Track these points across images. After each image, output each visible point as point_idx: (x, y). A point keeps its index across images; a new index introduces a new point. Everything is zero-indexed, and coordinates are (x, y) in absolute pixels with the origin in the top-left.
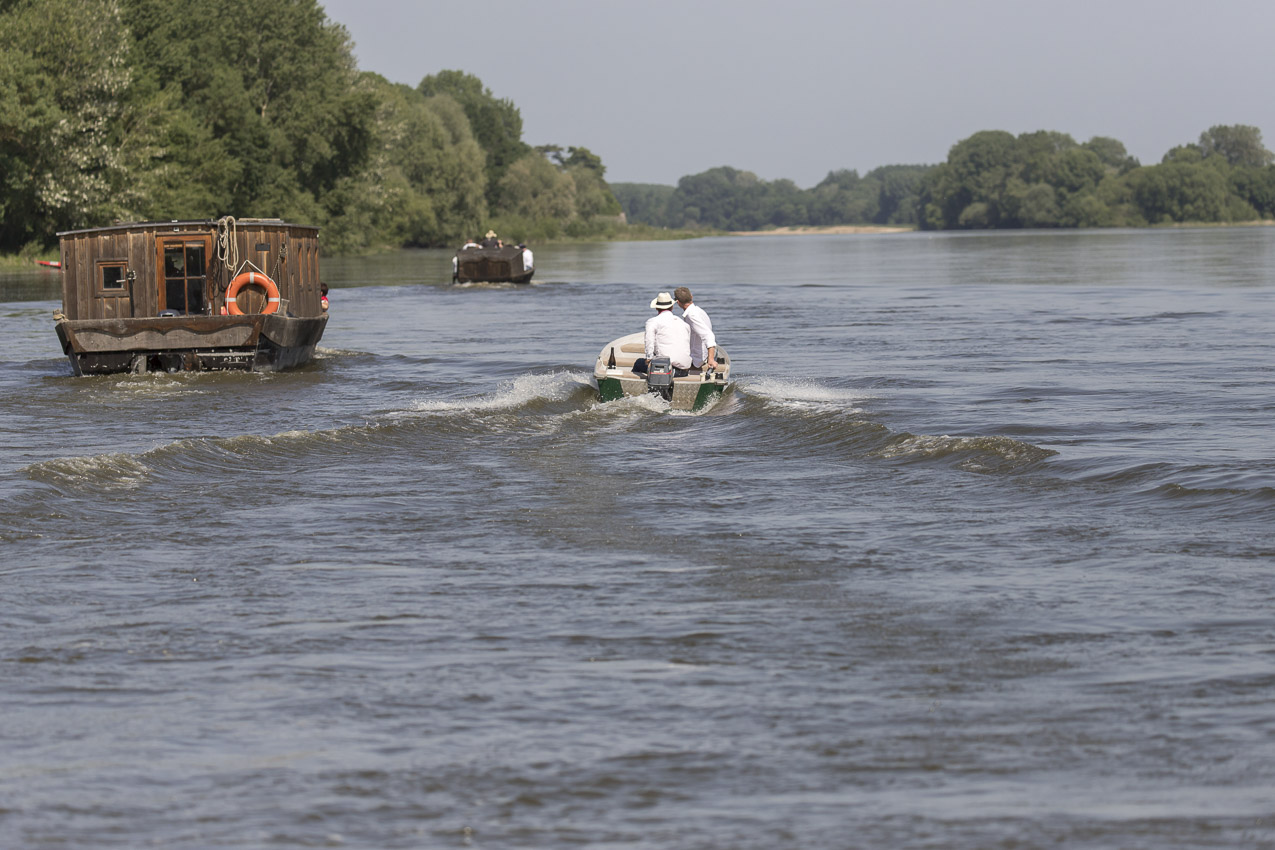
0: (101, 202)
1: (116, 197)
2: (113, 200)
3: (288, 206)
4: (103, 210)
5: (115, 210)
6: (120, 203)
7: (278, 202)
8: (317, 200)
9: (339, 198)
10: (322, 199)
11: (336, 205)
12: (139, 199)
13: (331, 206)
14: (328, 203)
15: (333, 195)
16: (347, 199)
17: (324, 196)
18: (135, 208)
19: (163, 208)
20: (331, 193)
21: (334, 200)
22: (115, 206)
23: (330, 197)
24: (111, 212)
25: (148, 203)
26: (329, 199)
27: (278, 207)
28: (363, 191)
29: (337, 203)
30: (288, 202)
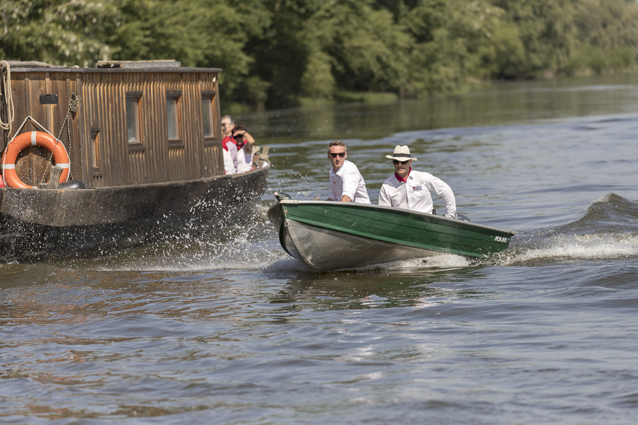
0: (22, 20)
1: (55, 11)
2: (49, 16)
3: (356, 29)
4: (28, 35)
5: (51, 34)
6: (59, 22)
7: (341, 23)
8: (396, 20)
9: (426, 17)
10: (402, 20)
11: (422, 28)
12: (94, 13)
13: (415, 30)
14: (411, 25)
15: (417, 15)
16: (436, 19)
17: (405, 16)
18: (87, 30)
19: (143, 29)
20: (414, 12)
21: (419, 21)
22: (53, 25)
23: (413, 17)
24: (44, 36)
25: (108, 18)
26: (411, 20)
27: (342, 31)
28: (456, 9)
29: (424, 25)
30: (355, 24)
